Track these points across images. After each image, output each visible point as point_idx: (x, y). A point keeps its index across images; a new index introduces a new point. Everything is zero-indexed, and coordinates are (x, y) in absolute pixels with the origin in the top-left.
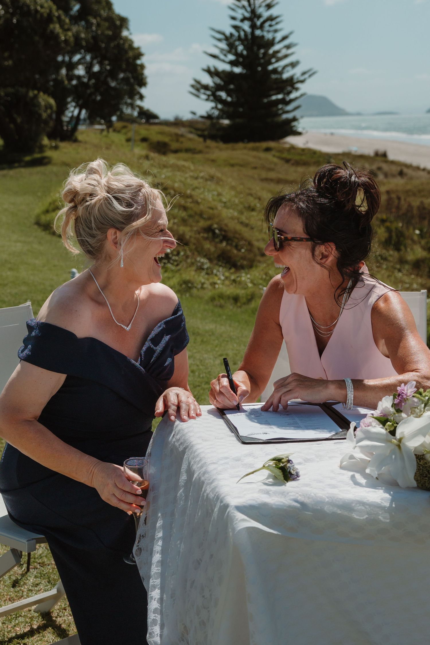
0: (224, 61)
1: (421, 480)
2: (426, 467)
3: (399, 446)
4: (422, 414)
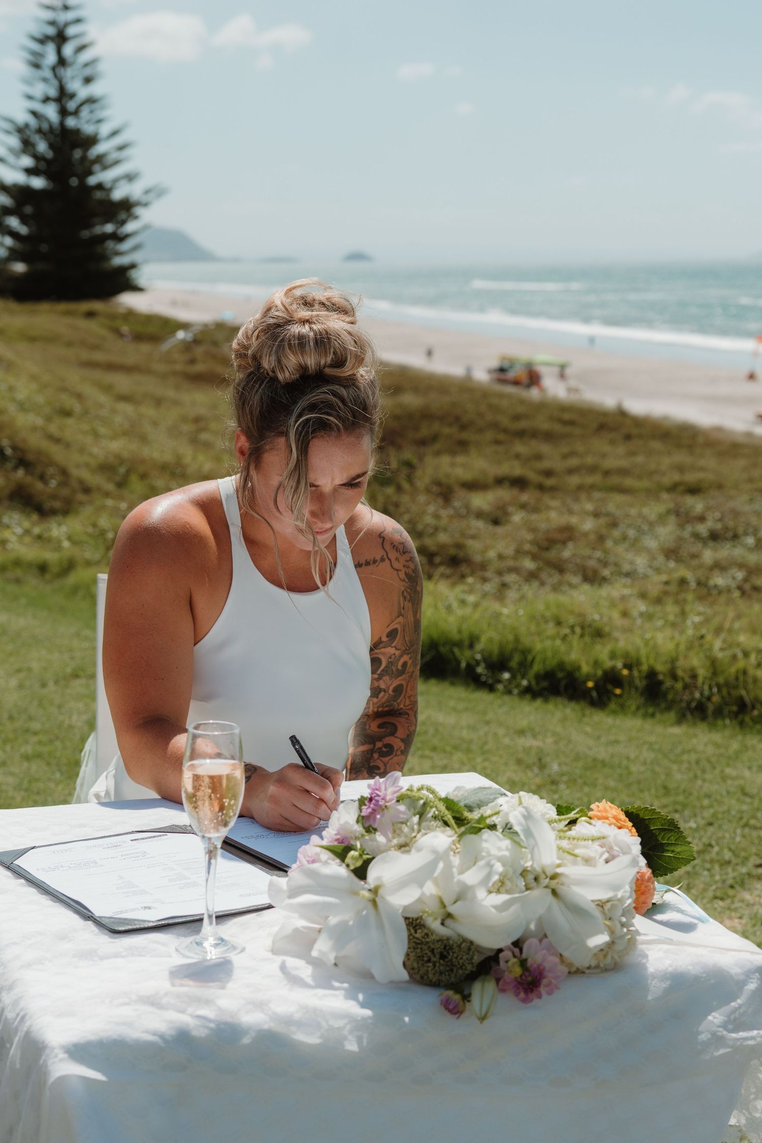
1: (419, 967)
2: (427, 943)
3: (374, 902)
4: (415, 837)
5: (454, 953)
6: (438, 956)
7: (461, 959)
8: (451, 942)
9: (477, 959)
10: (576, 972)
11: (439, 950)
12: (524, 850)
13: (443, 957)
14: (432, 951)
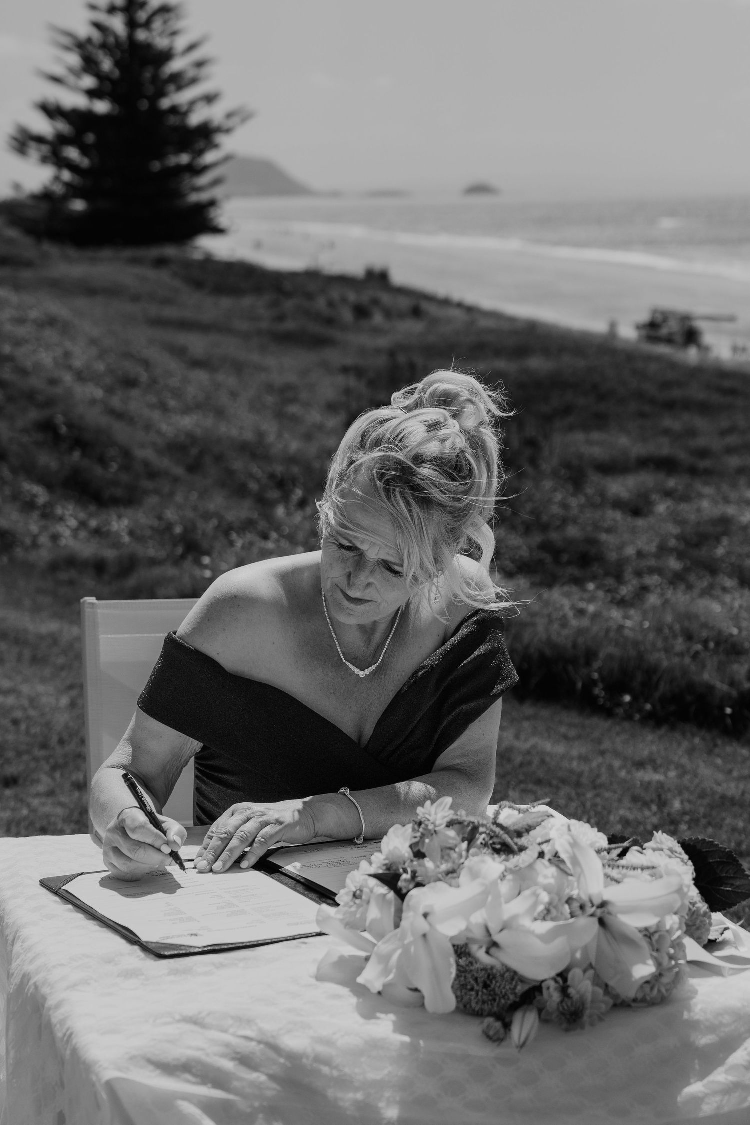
0: (75, 89)
1: (463, 996)
2: (471, 971)
4: (463, 864)
5: (497, 982)
6: (481, 985)
7: (504, 988)
8: (495, 971)
9: (521, 989)
10: (621, 1005)
11: (483, 979)
12: (570, 878)
13: (486, 986)
14: (476, 980)
